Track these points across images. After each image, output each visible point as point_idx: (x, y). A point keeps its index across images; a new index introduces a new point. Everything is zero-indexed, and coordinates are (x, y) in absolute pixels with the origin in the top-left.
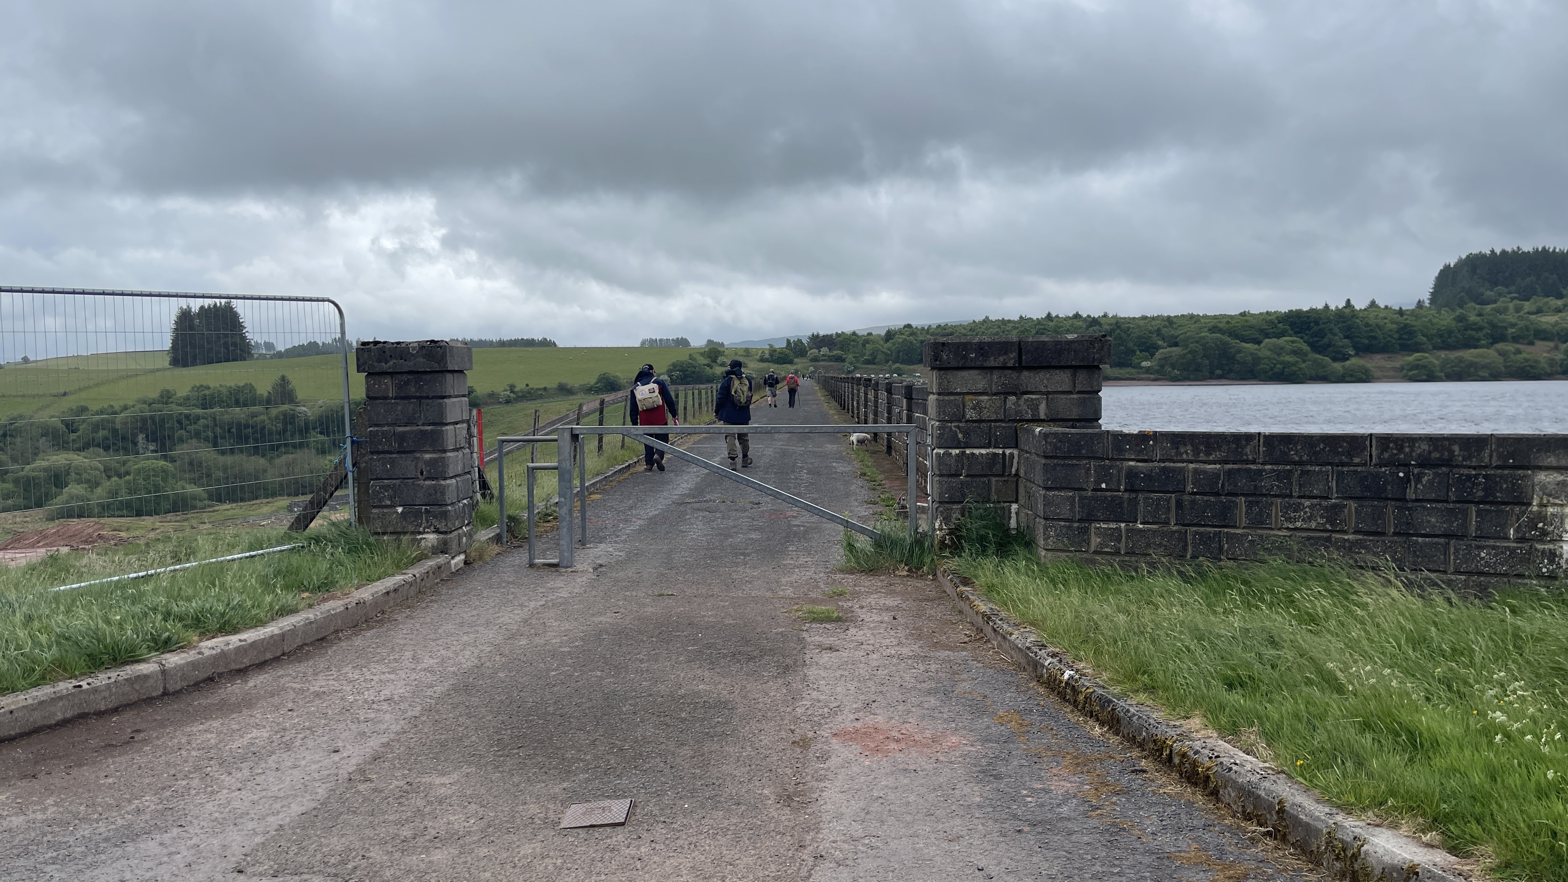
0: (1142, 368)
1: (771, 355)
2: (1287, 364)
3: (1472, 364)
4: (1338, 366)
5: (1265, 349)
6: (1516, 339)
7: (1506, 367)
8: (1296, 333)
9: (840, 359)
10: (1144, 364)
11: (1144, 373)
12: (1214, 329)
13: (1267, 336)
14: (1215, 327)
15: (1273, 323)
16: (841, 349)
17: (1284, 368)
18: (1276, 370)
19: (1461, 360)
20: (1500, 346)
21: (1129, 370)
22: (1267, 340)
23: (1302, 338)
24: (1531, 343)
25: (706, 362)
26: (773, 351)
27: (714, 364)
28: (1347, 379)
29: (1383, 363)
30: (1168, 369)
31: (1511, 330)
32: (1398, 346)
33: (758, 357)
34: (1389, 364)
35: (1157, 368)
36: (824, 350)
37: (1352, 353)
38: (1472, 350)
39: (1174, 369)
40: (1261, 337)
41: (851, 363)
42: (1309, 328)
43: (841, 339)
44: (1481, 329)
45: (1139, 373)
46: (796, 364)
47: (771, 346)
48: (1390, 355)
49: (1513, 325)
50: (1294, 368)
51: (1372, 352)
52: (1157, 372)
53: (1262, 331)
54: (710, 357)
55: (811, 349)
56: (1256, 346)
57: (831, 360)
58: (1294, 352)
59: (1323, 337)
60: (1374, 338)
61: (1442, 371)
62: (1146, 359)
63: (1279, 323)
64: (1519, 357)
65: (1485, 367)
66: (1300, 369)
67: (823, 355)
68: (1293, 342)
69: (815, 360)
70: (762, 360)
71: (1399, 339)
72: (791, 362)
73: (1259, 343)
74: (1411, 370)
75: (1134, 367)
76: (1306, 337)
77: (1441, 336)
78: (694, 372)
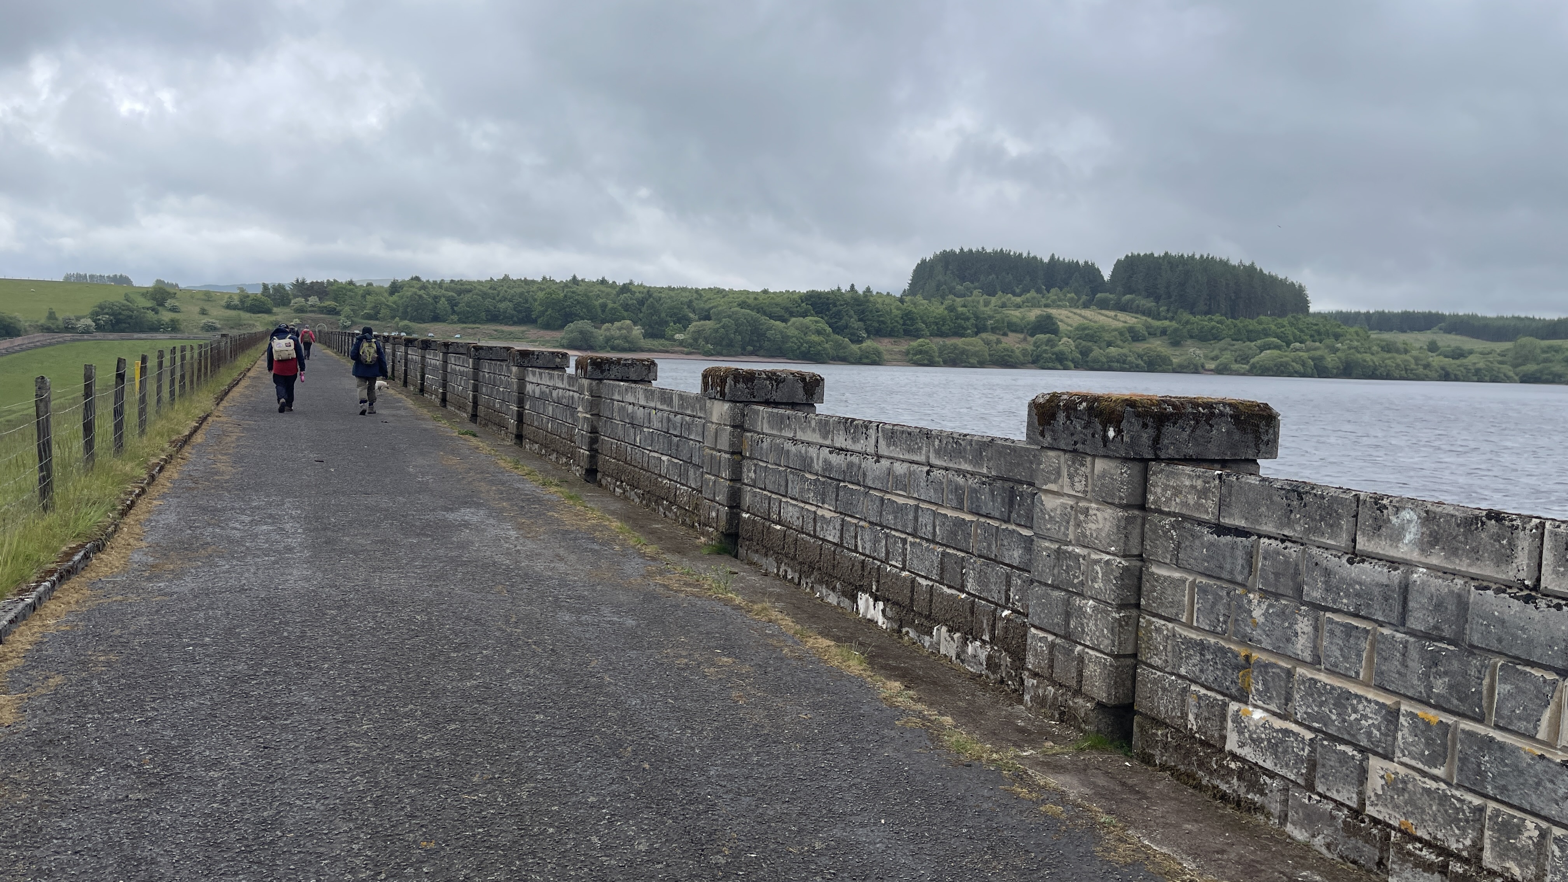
0: (675, 340)
1: (242, 301)
2: (812, 344)
3: (963, 352)
4: (855, 347)
5: (792, 327)
6: (994, 330)
7: (990, 355)
8: (817, 313)
9: (333, 311)
10: (678, 336)
11: (678, 346)
12: (743, 305)
13: (792, 314)
14: (744, 302)
15: (796, 302)
16: (335, 299)
17: (810, 347)
18: (803, 349)
19: (955, 347)
20: (984, 335)
21: (662, 341)
22: (793, 319)
23: (822, 318)
24: (1005, 334)
25: (149, 304)
26: (244, 297)
27: (160, 308)
28: (865, 361)
29: (890, 347)
30: (701, 342)
31: (990, 322)
32: (901, 331)
33: (223, 303)
34: (896, 348)
35: (690, 341)
36: (313, 300)
37: (865, 335)
38: (963, 339)
39: (707, 343)
40: (787, 316)
41: (348, 317)
42: (828, 310)
43: (335, 287)
44: (968, 319)
45: (672, 345)
46: (275, 314)
47: (242, 290)
48: (896, 340)
49: (991, 318)
50: (819, 348)
51: (880, 336)
52: (691, 345)
53: (786, 309)
54: (154, 299)
55: (295, 296)
56: (784, 324)
57: (321, 312)
58: (819, 332)
59: (841, 319)
60: (883, 322)
61: (939, 356)
62: (680, 332)
63: (802, 302)
64: (1000, 346)
65: (975, 354)
66: (825, 349)
67: (312, 306)
68: (817, 322)
69: (300, 310)
70: (229, 307)
71: (903, 325)
72: (268, 311)
73: (785, 321)
74: (915, 354)
75: (667, 339)
76: (826, 318)
77: (937, 324)
78: (131, 317)
